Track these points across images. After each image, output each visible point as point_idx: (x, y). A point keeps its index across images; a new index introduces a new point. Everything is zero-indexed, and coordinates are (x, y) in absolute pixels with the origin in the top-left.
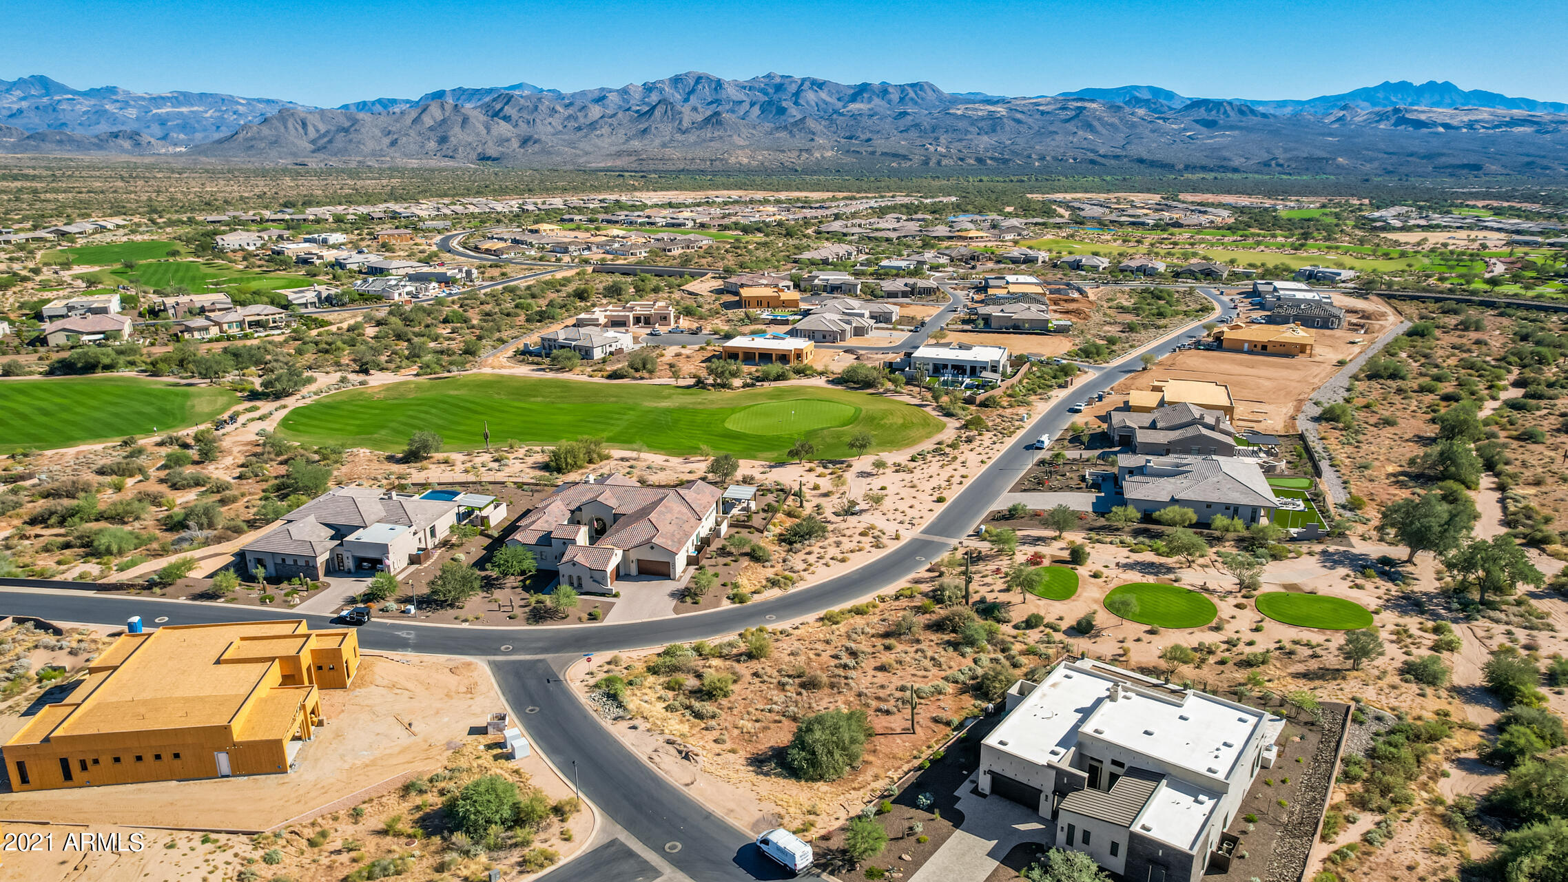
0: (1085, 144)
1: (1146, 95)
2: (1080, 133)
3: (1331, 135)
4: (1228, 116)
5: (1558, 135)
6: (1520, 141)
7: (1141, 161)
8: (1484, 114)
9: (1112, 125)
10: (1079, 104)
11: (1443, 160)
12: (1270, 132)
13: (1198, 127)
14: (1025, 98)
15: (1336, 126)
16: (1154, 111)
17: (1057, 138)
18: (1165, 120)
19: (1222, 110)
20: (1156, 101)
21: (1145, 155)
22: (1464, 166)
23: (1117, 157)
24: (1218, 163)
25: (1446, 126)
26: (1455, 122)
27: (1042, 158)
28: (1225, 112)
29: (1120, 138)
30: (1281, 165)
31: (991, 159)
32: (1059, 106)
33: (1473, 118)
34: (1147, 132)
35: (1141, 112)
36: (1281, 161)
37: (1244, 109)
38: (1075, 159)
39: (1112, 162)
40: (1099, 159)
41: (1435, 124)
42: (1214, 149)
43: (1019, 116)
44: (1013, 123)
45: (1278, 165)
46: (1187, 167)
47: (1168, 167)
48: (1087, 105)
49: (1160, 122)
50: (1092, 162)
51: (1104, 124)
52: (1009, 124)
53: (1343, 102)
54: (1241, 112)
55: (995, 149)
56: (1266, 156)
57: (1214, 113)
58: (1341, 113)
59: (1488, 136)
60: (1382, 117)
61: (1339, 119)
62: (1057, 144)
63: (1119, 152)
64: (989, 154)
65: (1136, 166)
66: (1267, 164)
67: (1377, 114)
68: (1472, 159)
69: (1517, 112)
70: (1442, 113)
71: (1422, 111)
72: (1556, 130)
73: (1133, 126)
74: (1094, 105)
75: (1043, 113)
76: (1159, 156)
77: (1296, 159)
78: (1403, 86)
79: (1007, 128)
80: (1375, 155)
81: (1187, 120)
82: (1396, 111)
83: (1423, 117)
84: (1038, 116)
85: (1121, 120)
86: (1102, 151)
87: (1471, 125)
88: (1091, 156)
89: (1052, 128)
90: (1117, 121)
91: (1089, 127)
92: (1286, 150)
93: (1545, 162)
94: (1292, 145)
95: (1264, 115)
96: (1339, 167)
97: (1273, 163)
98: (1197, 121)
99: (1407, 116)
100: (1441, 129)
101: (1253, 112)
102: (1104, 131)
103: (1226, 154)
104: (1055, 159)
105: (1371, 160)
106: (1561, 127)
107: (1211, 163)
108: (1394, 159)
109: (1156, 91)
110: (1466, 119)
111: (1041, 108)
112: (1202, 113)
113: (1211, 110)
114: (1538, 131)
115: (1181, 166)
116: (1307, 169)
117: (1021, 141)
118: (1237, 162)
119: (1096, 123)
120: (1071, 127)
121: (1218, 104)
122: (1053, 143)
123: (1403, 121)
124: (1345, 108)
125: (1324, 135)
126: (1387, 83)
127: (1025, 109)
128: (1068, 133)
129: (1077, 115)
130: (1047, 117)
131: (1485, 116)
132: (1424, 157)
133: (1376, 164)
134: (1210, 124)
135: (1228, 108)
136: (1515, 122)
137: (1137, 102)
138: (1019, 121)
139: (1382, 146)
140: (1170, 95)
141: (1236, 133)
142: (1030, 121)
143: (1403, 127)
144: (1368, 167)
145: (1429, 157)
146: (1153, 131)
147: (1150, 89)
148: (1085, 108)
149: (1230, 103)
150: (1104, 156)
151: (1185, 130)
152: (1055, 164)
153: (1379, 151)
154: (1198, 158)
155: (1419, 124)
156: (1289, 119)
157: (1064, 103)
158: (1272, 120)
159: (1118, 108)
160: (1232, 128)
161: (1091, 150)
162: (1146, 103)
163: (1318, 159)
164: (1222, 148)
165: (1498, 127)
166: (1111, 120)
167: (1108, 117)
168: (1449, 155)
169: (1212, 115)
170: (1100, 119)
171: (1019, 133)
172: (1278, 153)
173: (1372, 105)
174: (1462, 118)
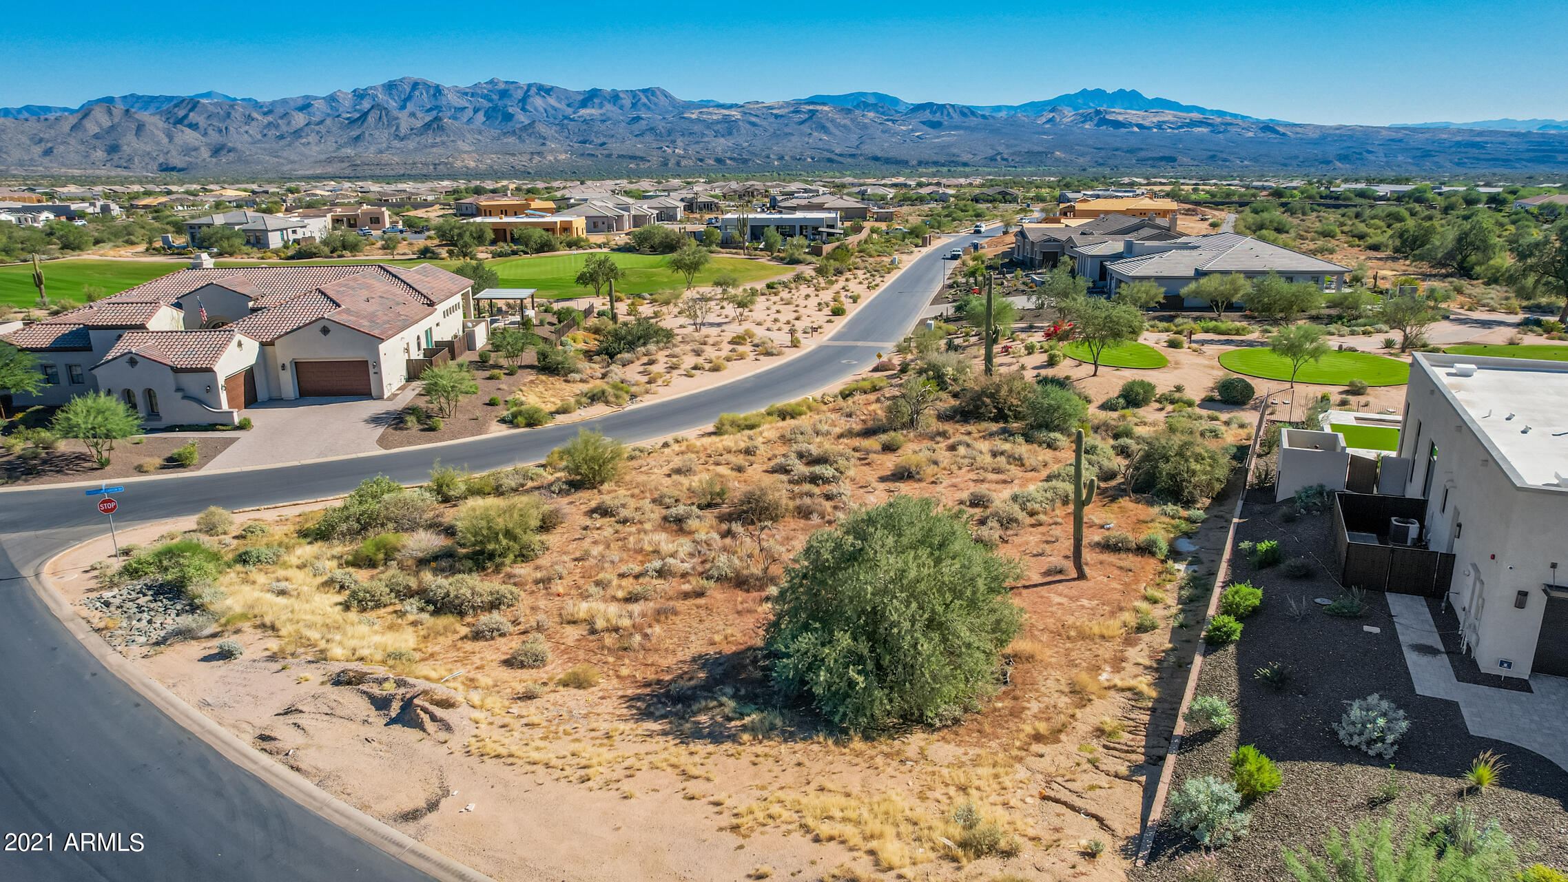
0: (820, 145)
1: (872, 100)
2: (815, 134)
3: (1045, 133)
4: (952, 118)
5: (1229, 135)
6: (1201, 139)
7: (876, 159)
8: (1168, 116)
9: (845, 126)
10: (811, 107)
11: (1142, 154)
12: (992, 131)
13: (925, 128)
14: (757, 103)
15: (1048, 126)
16: (883, 113)
17: (794, 139)
18: (894, 121)
19: (946, 113)
20: (883, 104)
22: (1162, 159)
23: (853, 156)
24: (948, 158)
25: (1140, 126)
26: (1146, 123)
27: (781, 158)
28: (949, 114)
29: (853, 138)
30: (1006, 160)
31: (731, 159)
32: (793, 109)
33: (1161, 119)
34: (879, 133)
35: (871, 115)
36: (1006, 156)
37: (966, 112)
38: (813, 158)
39: (849, 160)
40: (836, 158)
41: (1131, 125)
42: (944, 147)
43: (754, 119)
44: (748, 126)
45: (1003, 159)
46: (920, 163)
47: (905, 163)
48: (819, 108)
49: (890, 123)
50: (830, 160)
51: (838, 126)
52: (744, 127)
53: (1051, 106)
54: (963, 114)
55: (733, 151)
56: (991, 152)
57: (938, 114)
58: (1051, 115)
59: (1175, 135)
60: (1086, 118)
61: (1049, 121)
62: (792, 146)
63: (853, 151)
64: (729, 154)
65: (872, 163)
66: (993, 159)
67: (1082, 115)
68: (1167, 153)
69: (1196, 116)
70: (1134, 115)
71: (1119, 113)
72: (1226, 131)
73: (865, 127)
74: (826, 108)
75: (777, 116)
76: (892, 154)
77: (1019, 153)
78: (1099, 93)
79: (744, 131)
80: (1086, 149)
81: (914, 122)
82: (1098, 112)
83: (1120, 118)
84: (772, 119)
85: (853, 121)
86: (837, 151)
87: (1159, 125)
88: (829, 155)
89: (787, 130)
90: (849, 123)
91: (823, 128)
92: (1008, 146)
93: (1225, 156)
94: (1013, 142)
95: (984, 117)
96: (1058, 160)
97: (999, 158)
98: (923, 123)
99: (1107, 117)
100: (1136, 129)
101: (973, 113)
102: (837, 133)
103: (955, 151)
104: (794, 158)
105: (1083, 155)
106: (1229, 128)
107: (942, 160)
108: (1103, 153)
109: (882, 97)
110: (1155, 120)
111: (775, 111)
112: (927, 116)
113: (935, 113)
114: (1212, 132)
115: (914, 163)
116: (1030, 163)
117: (758, 144)
118: (965, 157)
119: (829, 125)
120: (806, 128)
121: (941, 107)
122: (789, 144)
123: (1104, 122)
124: (1053, 110)
125: (1039, 133)
126: (1085, 90)
127: (759, 113)
128: (802, 134)
129: (811, 118)
130: (781, 120)
131: (1170, 118)
132: (1127, 152)
133: (1088, 158)
134: (936, 125)
135: (951, 110)
136: (1194, 124)
137: (866, 106)
138: (753, 124)
139: (1090, 142)
140: (895, 101)
141: (961, 132)
142: (764, 123)
143: (1105, 127)
144: (1081, 160)
145: (1131, 151)
146: (884, 132)
147: (875, 94)
148: (818, 111)
149: (953, 106)
150: (840, 155)
151: (913, 130)
152: (794, 163)
153: (1088, 146)
155: (1117, 124)
156: (1006, 120)
157: (796, 106)
158: (991, 121)
159: (849, 111)
160: (956, 128)
161: (827, 151)
162: (874, 107)
163: (1039, 153)
164: (950, 145)
165: (1181, 127)
166: (843, 122)
167: (839, 118)
168: (1147, 150)
169: (937, 117)
170: (833, 121)
171: (755, 135)
172: (1001, 149)
173: (1075, 109)
174: (1151, 119)
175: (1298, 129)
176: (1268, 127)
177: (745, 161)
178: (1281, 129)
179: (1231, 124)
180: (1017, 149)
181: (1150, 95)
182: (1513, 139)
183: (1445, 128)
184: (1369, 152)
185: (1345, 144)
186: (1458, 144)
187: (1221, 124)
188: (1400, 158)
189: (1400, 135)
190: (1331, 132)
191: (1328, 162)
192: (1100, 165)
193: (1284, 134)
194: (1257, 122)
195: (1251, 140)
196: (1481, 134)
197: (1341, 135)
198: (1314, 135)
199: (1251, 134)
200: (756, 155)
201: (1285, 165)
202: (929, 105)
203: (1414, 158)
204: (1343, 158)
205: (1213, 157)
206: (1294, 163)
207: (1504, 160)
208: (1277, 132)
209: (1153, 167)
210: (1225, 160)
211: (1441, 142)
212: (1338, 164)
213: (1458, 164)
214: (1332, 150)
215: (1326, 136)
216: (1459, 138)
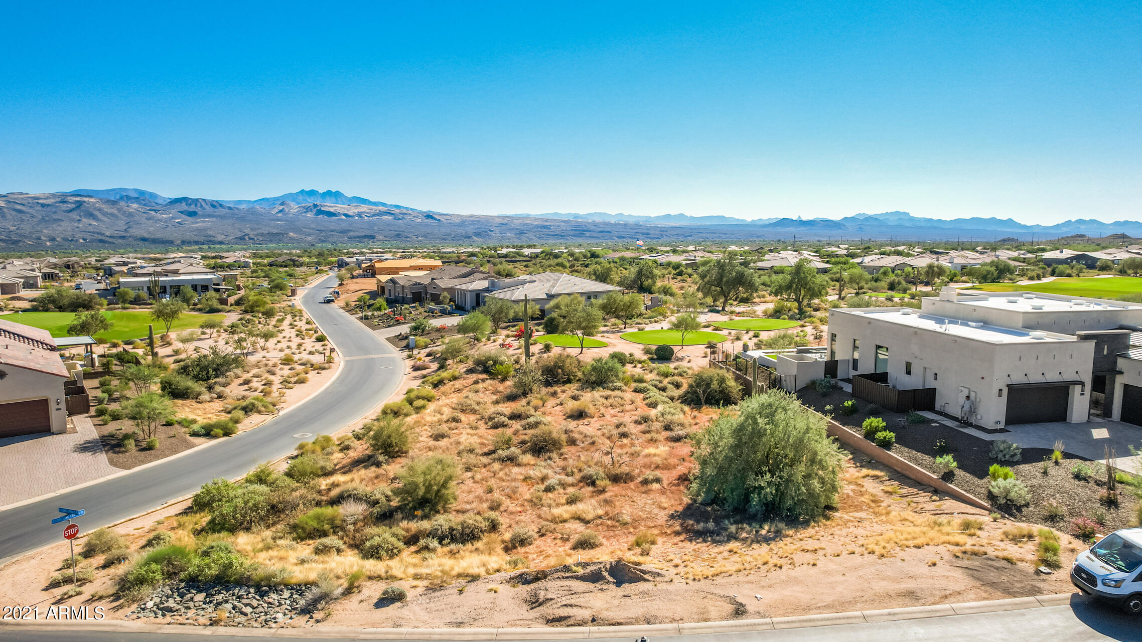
0: (91, 229)
1: (135, 195)
2: (84, 220)
3: (279, 220)
4: (204, 209)
5: (405, 221)
6: (388, 224)
7: (144, 239)
8: (364, 208)
9: (112, 214)
10: (78, 199)
11: (351, 234)
12: (237, 218)
13: (183, 216)
14: (22, 194)
15: (280, 215)
16: (145, 205)
17: (62, 223)
18: (155, 211)
19: (199, 205)
20: (142, 197)
21: (146, 235)
22: (365, 237)
23: (123, 237)
25: (345, 215)
26: (350, 213)
27: (53, 239)
28: (201, 206)
29: (121, 224)
30: (253, 239)
32: (59, 200)
33: (360, 210)
34: (144, 220)
35: (135, 206)
36: (252, 237)
37: (214, 205)
38: (85, 240)
39: (120, 241)
40: (107, 239)
41: (339, 214)
42: (199, 230)
43: (19, 207)
44: (14, 213)
45: (250, 239)
46: (183, 243)
47: (171, 243)
48: (86, 199)
49: (153, 213)
50: (101, 241)
51: (105, 214)
52: (10, 214)
53: (282, 201)
54: (213, 206)
56: (239, 234)
57: (193, 206)
58: (281, 208)
59: (370, 221)
60: (308, 209)
61: (281, 211)
62: (64, 229)
63: (123, 234)
65: (141, 243)
66: (242, 238)
67: (304, 207)
68: (368, 233)
69: (381, 208)
70: (340, 208)
71: (329, 205)
72: (403, 218)
73: (131, 215)
74: (92, 200)
75: (43, 205)
76: (159, 235)
77: (262, 235)
78: (312, 193)
79: (9, 216)
80: (311, 231)
81: (173, 211)
82: (315, 206)
83: (332, 210)
84: (39, 208)
85: (119, 210)
86: (108, 233)
87: (359, 215)
88: (100, 237)
89: (55, 217)
90: (115, 212)
91: (91, 215)
92: (252, 229)
93: (406, 234)
94: (256, 226)
95: (230, 208)
96: (291, 238)
97: (246, 237)
98: (182, 212)
99: (322, 209)
100: (344, 217)
101: (221, 205)
102: (105, 219)
103: (211, 233)
104: (65, 239)
105: (309, 235)
106: (405, 216)
107: (202, 239)
108: (323, 234)
109: (142, 193)
110: (356, 211)
111: (41, 201)
112: (183, 206)
113: (190, 205)
114: (395, 219)
115: (179, 242)
116: (271, 241)
117: (26, 228)
118: (220, 238)
119: (97, 213)
120: (74, 215)
121: (196, 201)
122: (59, 228)
123: (320, 212)
124: (282, 204)
125: (274, 220)
126: (303, 190)
127: (24, 202)
128: (72, 220)
129: (78, 207)
130: (49, 209)
131: (365, 210)
132: (340, 232)
133: (313, 237)
134: (192, 214)
135: (203, 203)
136: (381, 213)
137: (129, 198)
138: (20, 211)
139: (313, 226)
140: (154, 195)
141: (214, 219)
142: (31, 211)
143: (321, 216)
144: (308, 239)
145: (343, 232)
146: (148, 219)
147: (136, 190)
148: (84, 202)
150: (110, 237)
151: (173, 218)
152: (67, 243)
153: (313, 229)
154: (188, 236)
155: (331, 214)
156: (248, 210)
157: (63, 198)
158: (236, 211)
159: (114, 203)
160: (209, 216)
161: (98, 233)
162: (136, 199)
163: (277, 234)
164: (206, 229)
165: (374, 216)
166: (110, 211)
167: (106, 208)
168: (354, 231)
169: (192, 208)
170: (99, 210)
171: (23, 220)
172: (247, 231)
173: (298, 203)
174: (352, 211)
175: (448, 217)
176: (429, 216)
177: (15, 242)
178: (437, 217)
179: (406, 214)
180: (259, 231)
181: (349, 195)
182: (563, 224)
183: (528, 217)
184: (491, 231)
185: (476, 226)
186: (537, 226)
187: (397, 214)
188: (509, 235)
189: (505, 221)
190: (467, 219)
191: (469, 237)
192: (323, 241)
193: (439, 220)
194: (421, 213)
195: (420, 224)
196: (547, 221)
197: (473, 221)
198: (457, 221)
199: (419, 220)
200: (26, 237)
201: (444, 239)
202: (185, 199)
203: (516, 234)
204: (478, 234)
205: (398, 235)
206: (449, 238)
207: (562, 236)
208: (436, 219)
209: (360, 242)
210: (407, 237)
211: (527, 225)
212: (475, 238)
213: (539, 238)
214: (470, 230)
215: (464, 222)
216: (536, 223)
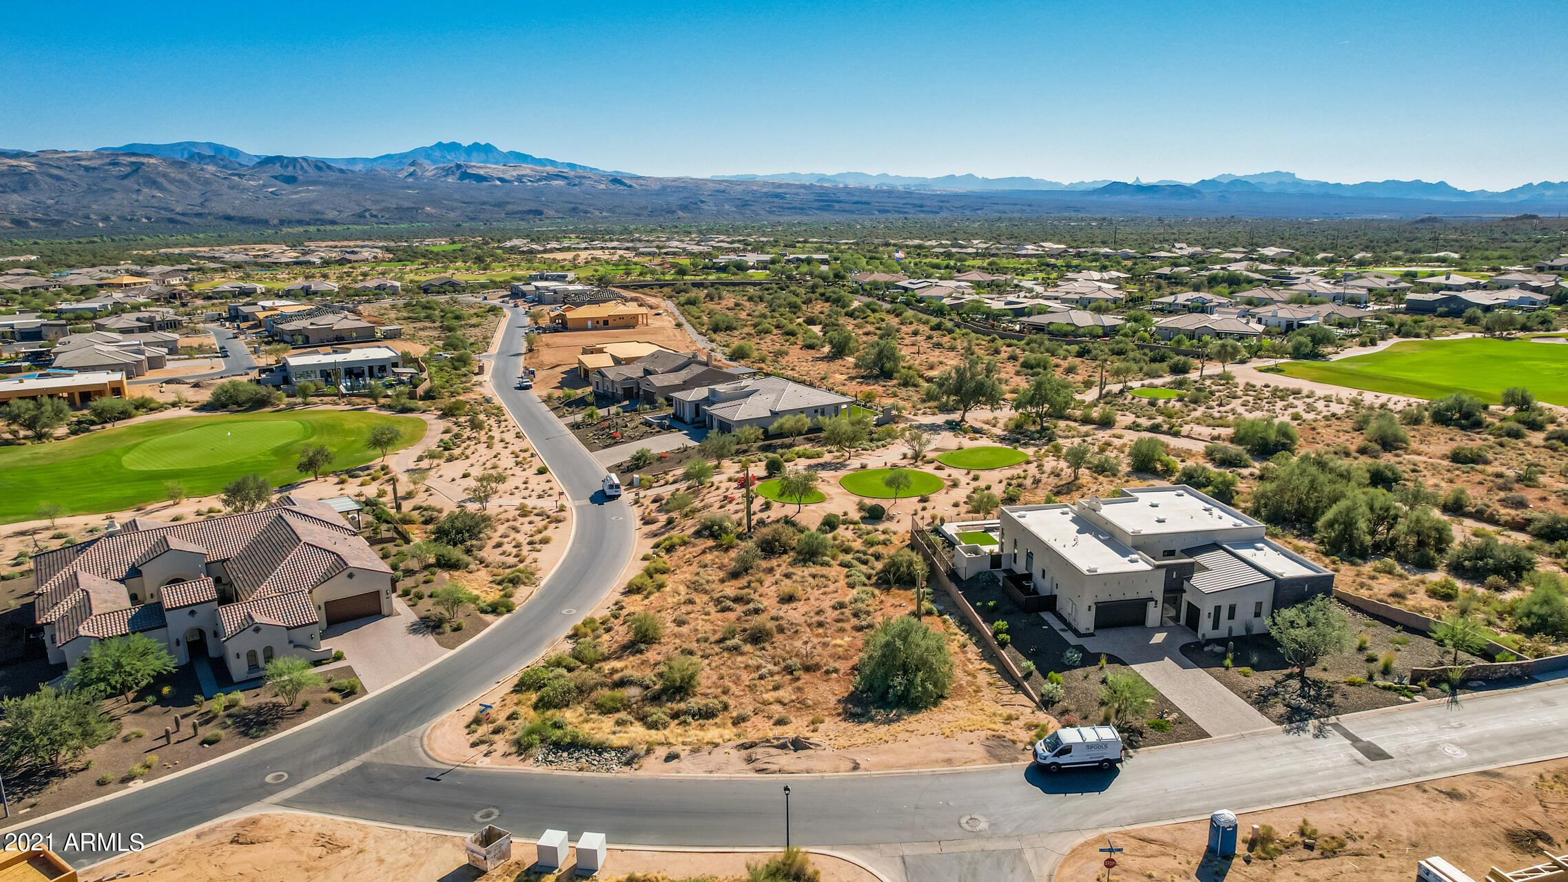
0: (155, 202)
1: (208, 152)
2: (146, 190)
3: (409, 188)
4: (306, 172)
5: (583, 188)
6: (560, 193)
7: (229, 218)
8: (526, 169)
9: (181, 181)
10: (133, 159)
11: (510, 208)
12: (353, 186)
13: (278, 183)
14: (56, 152)
15: (410, 180)
16: (224, 167)
17: (116, 195)
18: (240, 176)
19: (298, 167)
20: (221, 156)
21: (231, 212)
22: (530, 212)
23: (199, 215)
24: (312, 217)
25: (500, 179)
26: (507, 177)
27: (106, 219)
28: (302, 167)
29: (195, 196)
30: (376, 216)
31: (35, 220)
32: (108, 160)
33: (521, 173)
34: (225, 189)
35: (211, 168)
36: (375, 213)
37: (321, 166)
38: (149, 219)
39: (196, 220)
40: (179, 218)
41: (491, 178)
42: (302, 204)
43: (55, 172)
44: (49, 180)
45: (372, 216)
46: (282, 222)
47: (265, 223)
48: (145, 160)
49: (236, 178)
50: (171, 221)
51: (172, 181)
52: (45, 182)
53: (412, 158)
54: (319, 168)
55: (34, 209)
56: (358, 210)
57: (290, 168)
58: (412, 169)
59: (535, 188)
60: (448, 172)
61: (411, 174)
62: (118, 202)
63: (198, 209)
64: (30, 214)
65: (225, 223)
66: (362, 215)
67: (443, 169)
68: (533, 206)
69: (549, 169)
70: (493, 169)
71: (478, 166)
72: (580, 184)
73: (207, 182)
74: (152, 161)
75: (87, 169)
76: (248, 211)
77: (387, 209)
78: (454, 147)
79: (45, 186)
80: (455, 204)
81: (265, 177)
82: (459, 166)
83: (482, 172)
84: (82, 172)
85: (191, 175)
86: (178, 209)
87: (520, 179)
88: (169, 215)
89: (105, 185)
90: (186, 178)
91: (154, 183)
92: (374, 202)
93: (585, 208)
94: (380, 198)
95: (341, 171)
96: (428, 215)
97: (367, 214)
98: (276, 178)
99: (469, 171)
100: (498, 183)
101: (329, 167)
102: (173, 188)
103: (318, 208)
104: (123, 218)
105: (453, 209)
106: (584, 181)
107: (306, 217)
108: (472, 208)
109: (218, 148)
110: (515, 174)
111: (83, 163)
112: (278, 169)
113: (287, 167)
114: (569, 184)
115: (276, 222)
116: (401, 218)
117: (69, 202)
118: (331, 215)
119: (161, 180)
120: (131, 183)
121: (294, 161)
122: (112, 202)
123: (465, 176)
124: (413, 164)
125: (403, 188)
126: (440, 143)
127: (62, 164)
128: (128, 191)
129: (136, 171)
130: (95, 174)
131: (528, 172)
132: (495, 205)
133: (458, 213)
134: (290, 180)
135: (304, 164)
136: (550, 177)
137: (201, 158)
138: (58, 178)
139: (456, 196)
140: (234, 152)
141: (321, 187)
142: (72, 176)
143: (467, 181)
144: (452, 215)
145: (500, 205)
146: (232, 188)
147: (209, 145)
148: (143, 164)
149: (304, 159)
150: (183, 214)
151: (264, 186)
153: (456, 200)
154: (288, 212)
155: (480, 178)
156: (366, 174)
157: (113, 156)
158: (350, 175)
159: (183, 165)
160: (314, 183)
161: (166, 209)
162: (212, 159)
163: (408, 209)
164: (311, 202)
165: (540, 180)
166: (181, 176)
167: (173, 173)
168: (513, 203)
169: (290, 171)
170: (165, 175)
171: (62, 191)
172: (368, 205)
173: (434, 162)
174: (510, 174)
175: (642, 182)
176: (616, 180)
177: (56, 223)
178: (628, 182)
179: (584, 177)
180: (384, 204)
181: (504, 147)
182: (802, 191)
183: (751, 181)
184: (703, 202)
185: (682, 195)
186: (767, 195)
187: (574, 177)
188: (727, 207)
189: (722, 187)
190: (669, 183)
191: (673, 212)
192: (472, 219)
193: (630, 186)
194: (604, 175)
195: (603, 192)
196: (780, 186)
197: (678, 187)
198: (657, 187)
199: (603, 186)
200: (70, 216)
201: (638, 215)
202: (279, 159)
203: (737, 207)
204: (684, 208)
205: (574, 209)
206: (645, 213)
207: (801, 209)
208: (625, 185)
209: (523, 220)
210: (586, 212)
211: (754, 193)
212: (680, 213)
213: (770, 212)
214: (674, 200)
215: (667, 188)
216: (765, 190)
